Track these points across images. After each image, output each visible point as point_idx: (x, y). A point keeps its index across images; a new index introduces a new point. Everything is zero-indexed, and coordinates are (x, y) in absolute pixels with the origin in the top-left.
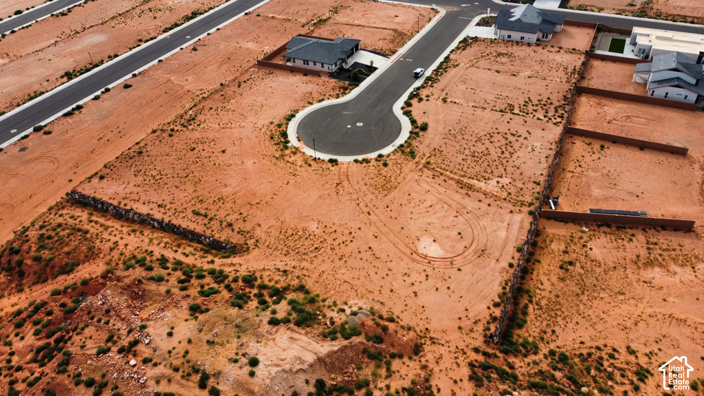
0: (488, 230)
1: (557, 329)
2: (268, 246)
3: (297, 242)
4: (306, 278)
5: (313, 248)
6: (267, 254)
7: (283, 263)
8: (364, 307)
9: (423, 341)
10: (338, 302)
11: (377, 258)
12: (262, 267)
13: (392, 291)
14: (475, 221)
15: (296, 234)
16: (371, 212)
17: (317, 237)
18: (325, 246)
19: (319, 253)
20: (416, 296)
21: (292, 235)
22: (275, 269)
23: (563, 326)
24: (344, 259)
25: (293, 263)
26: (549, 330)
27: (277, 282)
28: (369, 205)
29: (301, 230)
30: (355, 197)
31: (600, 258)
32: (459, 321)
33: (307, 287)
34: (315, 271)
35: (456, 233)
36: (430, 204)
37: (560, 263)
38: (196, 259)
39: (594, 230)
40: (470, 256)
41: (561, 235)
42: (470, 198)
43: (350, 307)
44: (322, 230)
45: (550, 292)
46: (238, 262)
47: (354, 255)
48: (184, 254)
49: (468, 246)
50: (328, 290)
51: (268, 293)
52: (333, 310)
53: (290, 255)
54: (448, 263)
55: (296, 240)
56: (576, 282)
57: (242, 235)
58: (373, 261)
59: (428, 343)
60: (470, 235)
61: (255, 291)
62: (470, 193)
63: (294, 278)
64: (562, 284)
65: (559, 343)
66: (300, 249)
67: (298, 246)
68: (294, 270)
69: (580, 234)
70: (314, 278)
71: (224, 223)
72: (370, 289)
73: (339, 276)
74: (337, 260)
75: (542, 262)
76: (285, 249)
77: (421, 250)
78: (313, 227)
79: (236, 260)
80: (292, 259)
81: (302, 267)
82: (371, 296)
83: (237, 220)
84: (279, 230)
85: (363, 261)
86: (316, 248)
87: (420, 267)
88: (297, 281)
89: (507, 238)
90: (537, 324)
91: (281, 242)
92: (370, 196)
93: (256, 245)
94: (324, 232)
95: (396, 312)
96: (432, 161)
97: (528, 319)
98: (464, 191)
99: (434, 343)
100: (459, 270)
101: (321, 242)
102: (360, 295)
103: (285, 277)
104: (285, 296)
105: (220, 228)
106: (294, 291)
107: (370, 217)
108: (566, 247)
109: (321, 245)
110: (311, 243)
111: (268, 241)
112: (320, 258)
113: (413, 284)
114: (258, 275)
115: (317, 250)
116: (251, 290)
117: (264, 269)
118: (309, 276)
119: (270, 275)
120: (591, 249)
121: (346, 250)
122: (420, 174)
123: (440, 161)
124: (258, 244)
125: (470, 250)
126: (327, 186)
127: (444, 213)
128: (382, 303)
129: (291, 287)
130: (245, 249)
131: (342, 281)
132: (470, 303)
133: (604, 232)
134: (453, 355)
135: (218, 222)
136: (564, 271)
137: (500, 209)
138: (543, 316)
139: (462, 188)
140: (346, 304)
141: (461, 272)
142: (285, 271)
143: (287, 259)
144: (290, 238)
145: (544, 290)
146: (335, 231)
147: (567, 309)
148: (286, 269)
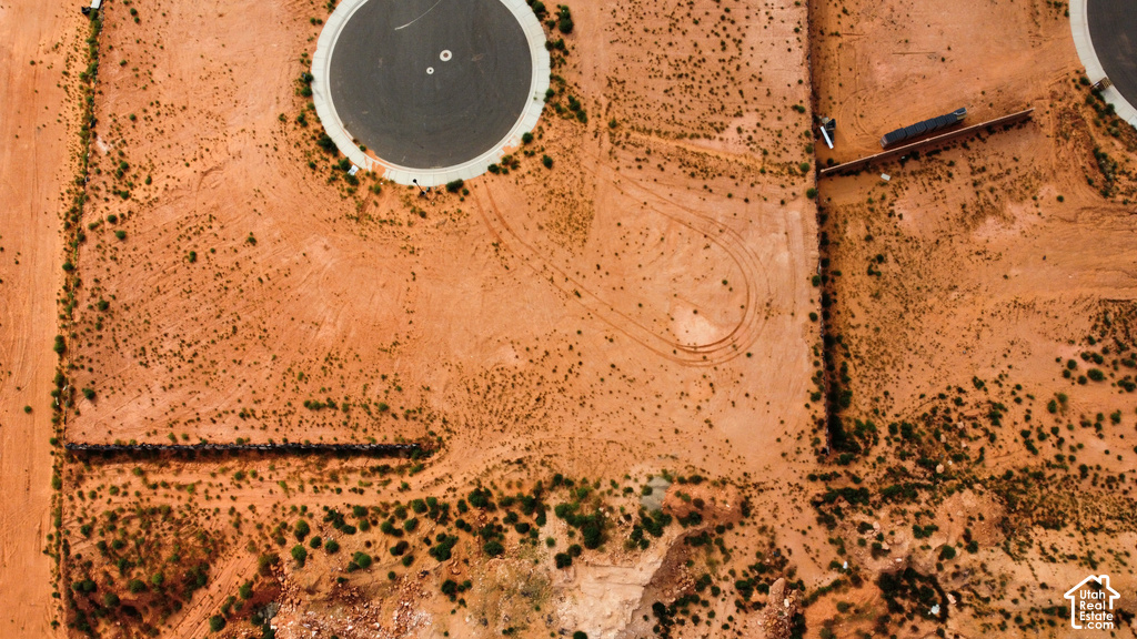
0: (762, 257)
1: (889, 387)
2: (467, 425)
3: (504, 398)
4: (554, 458)
5: (533, 402)
6: (475, 440)
7: (508, 447)
8: (653, 472)
9: (747, 494)
10: (617, 480)
11: (631, 381)
12: (483, 468)
13: (677, 431)
14: (737, 245)
15: (494, 384)
16: (580, 290)
17: (526, 375)
18: (548, 390)
19: (547, 406)
20: (711, 426)
21: (489, 388)
22: (503, 462)
23: (895, 379)
24: (588, 403)
25: (523, 441)
26: (881, 394)
27: (520, 485)
28: (568, 276)
29: (496, 373)
30: (537, 264)
31: (915, 232)
32: (778, 444)
33: (565, 476)
34: (560, 440)
35: (719, 283)
36: (659, 236)
37: (867, 264)
38: (379, 492)
39: (898, 174)
40: (754, 323)
41: (855, 203)
42: (714, 197)
43: (636, 480)
44: (527, 360)
45: (867, 326)
46: (443, 473)
47: (597, 389)
48: (355, 490)
49: (744, 304)
50: (593, 467)
51: (521, 509)
52: (617, 496)
53: (508, 429)
54: (730, 348)
55: (500, 396)
56: (894, 292)
57: (415, 419)
58: (628, 389)
59: (754, 493)
60: (740, 278)
61: (502, 515)
62: (709, 182)
63: (539, 467)
64: (878, 306)
65: (897, 409)
66: (516, 412)
67: (509, 407)
68: (530, 453)
69: (880, 191)
70: (565, 455)
71: (373, 408)
72: (648, 441)
73: (595, 436)
74: (577, 408)
75: (843, 271)
76: (495, 420)
77: (686, 340)
78: (509, 357)
79: (439, 470)
80: (516, 435)
81: (538, 443)
82: (653, 452)
83: (387, 392)
84: (464, 386)
85: (616, 394)
86: (538, 400)
87: (697, 372)
88: (546, 470)
89: (792, 262)
90: (865, 390)
91: (482, 409)
92: (562, 254)
93: (449, 430)
94: (531, 361)
95: (697, 461)
96: (618, 117)
97: (852, 387)
98: (698, 183)
99: (761, 491)
100: (749, 355)
101: (539, 384)
102: (638, 456)
103: (525, 472)
104: (545, 503)
105: (372, 421)
106: (552, 489)
107: (583, 301)
108: (868, 228)
109: (542, 389)
110: (524, 391)
111: (461, 414)
112: (554, 415)
113: (699, 408)
114: (486, 484)
115: (541, 403)
116: (495, 515)
117: (488, 470)
118: (556, 455)
119: (502, 476)
120: (900, 216)
121: (582, 384)
122: (614, 164)
123: (630, 111)
124: (449, 426)
125: (751, 311)
126: (482, 258)
127: (687, 246)
128: (672, 457)
129: (544, 486)
130: (436, 444)
131: (605, 442)
132: (782, 407)
133: (913, 173)
134: (789, 498)
135: (360, 409)
136: (874, 278)
137: (765, 204)
138: (868, 374)
139: (693, 175)
140: (628, 477)
141: (754, 358)
142: (519, 461)
143: (507, 437)
144: (489, 396)
145: (859, 326)
146: (547, 353)
147: (894, 347)
148: (520, 456)
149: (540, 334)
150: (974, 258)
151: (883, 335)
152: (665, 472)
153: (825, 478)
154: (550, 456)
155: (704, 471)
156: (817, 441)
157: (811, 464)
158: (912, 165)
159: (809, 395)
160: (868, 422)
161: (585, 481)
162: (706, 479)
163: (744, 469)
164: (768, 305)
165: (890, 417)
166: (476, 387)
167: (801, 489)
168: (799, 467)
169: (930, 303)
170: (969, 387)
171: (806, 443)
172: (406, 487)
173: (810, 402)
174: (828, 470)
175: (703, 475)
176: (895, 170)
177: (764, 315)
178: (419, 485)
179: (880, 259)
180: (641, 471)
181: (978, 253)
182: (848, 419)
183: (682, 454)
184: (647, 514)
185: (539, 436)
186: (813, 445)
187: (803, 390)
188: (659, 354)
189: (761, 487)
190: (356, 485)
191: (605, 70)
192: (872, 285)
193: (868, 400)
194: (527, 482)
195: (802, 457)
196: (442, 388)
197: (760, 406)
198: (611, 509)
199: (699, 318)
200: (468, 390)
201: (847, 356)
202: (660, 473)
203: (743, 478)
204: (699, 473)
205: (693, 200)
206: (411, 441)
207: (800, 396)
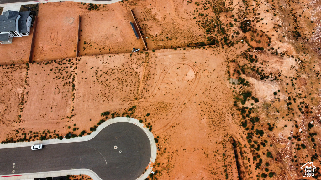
0: (170, 61)
10: (232, 91)
11: (206, 89)
13: (217, 77)
14: (168, 67)
16: (183, 103)
17: (209, 116)
30: (177, 115)
32: (217, 55)
35: (178, 70)
38: (248, 154)
40: (187, 62)
41: (154, 43)
43: (231, 86)
44: (204, 116)
45: (184, 40)
47: (209, 97)
52: (236, 91)
54: (194, 67)
58: (208, 90)
64: (179, 38)
69: (150, 39)
73: (222, 96)
85: (210, 92)
86: (215, 112)
89: (171, 54)
101: (210, 112)
104: (242, 108)
120: (156, 34)
125: (184, 63)
127: (169, 78)
128: (224, 78)
132: (207, 55)
137: (157, 61)
141: (196, 61)
142: (232, 115)
146: (202, 110)
149: (197, 113)
150: (165, 20)
151: (186, 36)
152: (228, 80)
153: (223, 45)
154: (229, 107)
155: (226, 71)
156: (214, 47)
157: (220, 48)
158: (144, 32)
159: (204, 49)
160: (207, 38)
161: (234, 98)
162: (228, 70)
163: (224, 62)
164: (182, 59)
165: (205, 34)
166: (214, 129)
167: (226, 50)
168: (221, 51)
169: (177, 28)
170: (196, 20)
171: (215, 49)
172: (245, 146)
173: (205, 49)
174: (221, 45)
175: (227, 71)
176: (145, 36)
177: (185, 60)
178: (244, 142)
179: (167, 38)
180: (228, 85)
181: (164, 19)
182: (207, 42)
183: (223, 76)
184: (239, 83)
185: (224, 111)
186: (215, 48)
187: (202, 50)
188: (198, 83)
189: (227, 58)
190: (247, 161)
191: (121, 102)
192: (174, 39)
193: (202, 39)
194: (237, 113)
195: (219, 50)
196: (215, 138)
197: (208, 59)
198: (240, 92)
199: (187, 74)
200: (215, 131)
201: (192, 43)
202: (228, 81)
203: (226, 62)
204: (227, 72)
205: (157, 78)
206: (232, 146)
207: (204, 51)
